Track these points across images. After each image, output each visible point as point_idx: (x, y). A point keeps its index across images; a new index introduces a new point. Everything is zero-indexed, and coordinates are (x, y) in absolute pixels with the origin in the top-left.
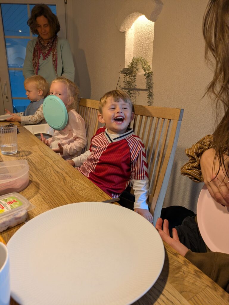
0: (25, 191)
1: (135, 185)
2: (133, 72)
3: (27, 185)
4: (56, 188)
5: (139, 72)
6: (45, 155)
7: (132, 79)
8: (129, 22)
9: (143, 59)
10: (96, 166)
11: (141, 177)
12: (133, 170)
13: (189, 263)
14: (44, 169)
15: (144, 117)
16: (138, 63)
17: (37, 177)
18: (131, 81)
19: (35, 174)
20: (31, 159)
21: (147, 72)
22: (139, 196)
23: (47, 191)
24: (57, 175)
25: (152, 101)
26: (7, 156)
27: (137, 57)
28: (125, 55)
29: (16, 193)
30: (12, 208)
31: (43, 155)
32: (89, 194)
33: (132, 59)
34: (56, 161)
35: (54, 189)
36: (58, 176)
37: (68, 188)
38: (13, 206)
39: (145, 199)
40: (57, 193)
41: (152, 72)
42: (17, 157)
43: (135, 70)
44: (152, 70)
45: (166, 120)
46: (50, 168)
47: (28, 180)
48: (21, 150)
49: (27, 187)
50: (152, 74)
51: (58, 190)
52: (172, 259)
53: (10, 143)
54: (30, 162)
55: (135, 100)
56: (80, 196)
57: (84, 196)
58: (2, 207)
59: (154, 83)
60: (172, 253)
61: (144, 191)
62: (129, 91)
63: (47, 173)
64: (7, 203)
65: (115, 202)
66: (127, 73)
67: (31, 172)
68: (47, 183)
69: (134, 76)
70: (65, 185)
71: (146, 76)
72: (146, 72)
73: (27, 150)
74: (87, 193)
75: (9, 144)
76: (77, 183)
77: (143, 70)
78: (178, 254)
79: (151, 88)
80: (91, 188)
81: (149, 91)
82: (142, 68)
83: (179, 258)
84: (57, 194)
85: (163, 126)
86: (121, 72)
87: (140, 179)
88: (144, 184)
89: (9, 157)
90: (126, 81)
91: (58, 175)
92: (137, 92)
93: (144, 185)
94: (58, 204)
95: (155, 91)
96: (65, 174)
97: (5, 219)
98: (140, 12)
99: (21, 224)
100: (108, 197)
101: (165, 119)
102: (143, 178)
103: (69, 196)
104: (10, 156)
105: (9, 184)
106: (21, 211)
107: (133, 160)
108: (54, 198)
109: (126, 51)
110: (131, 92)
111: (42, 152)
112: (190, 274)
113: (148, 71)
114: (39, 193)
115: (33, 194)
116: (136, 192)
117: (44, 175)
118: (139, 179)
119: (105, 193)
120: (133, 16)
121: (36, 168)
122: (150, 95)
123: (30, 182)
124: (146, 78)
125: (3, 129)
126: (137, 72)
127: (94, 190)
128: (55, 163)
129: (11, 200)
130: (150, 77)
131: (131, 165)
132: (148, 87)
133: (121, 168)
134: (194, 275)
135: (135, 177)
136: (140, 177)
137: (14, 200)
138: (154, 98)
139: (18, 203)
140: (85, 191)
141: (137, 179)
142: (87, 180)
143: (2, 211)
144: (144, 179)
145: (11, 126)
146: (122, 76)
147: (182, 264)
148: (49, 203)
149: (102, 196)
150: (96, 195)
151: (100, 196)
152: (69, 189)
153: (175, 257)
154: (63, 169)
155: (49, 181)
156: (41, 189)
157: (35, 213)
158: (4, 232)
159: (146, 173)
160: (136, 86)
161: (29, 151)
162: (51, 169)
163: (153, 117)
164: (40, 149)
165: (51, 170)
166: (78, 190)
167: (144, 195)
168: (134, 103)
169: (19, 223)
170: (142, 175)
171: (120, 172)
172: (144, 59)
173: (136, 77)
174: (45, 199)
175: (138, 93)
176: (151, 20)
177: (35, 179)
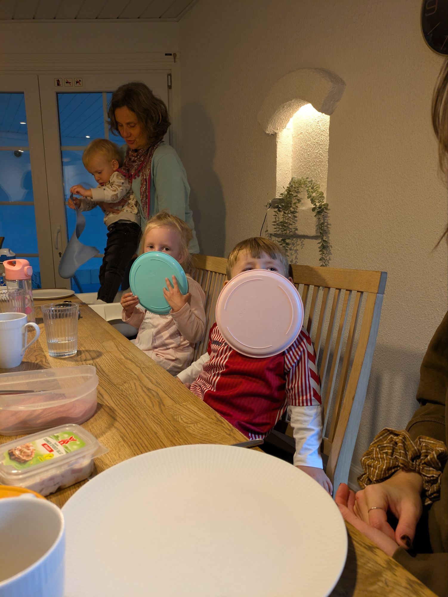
0: (89, 422)
1: (294, 416)
2: (291, 204)
3: (93, 411)
4: (145, 419)
5: (302, 204)
6: (127, 358)
7: (290, 217)
8: (283, 117)
9: (309, 182)
10: (219, 378)
11: (305, 401)
12: (290, 387)
13: (397, 566)
14: (125, 384)
15: (312, 287)
16: (301, 189)
17: (112, 399)
18: (287, 221)
19: (107, 393)
20: (102, 366)
21: (318, 204)
22: (303, 440)
23: (129, 424)
24: (147, 395)
25: (328, 258)
26: (59, 360)
27: (297, 177)
28: (277, 175)
29: (74, 425)
30: (68, 451)
31: (123, 357)
32: (206, 430)
33: (289, 181)
34: (146, 369)
35: (142, 421)
36: (150, 398)
37: (167, 418)
38: (69, 448)
39: (316, 446)
40: (147, 428)
41: (328, 205)
42: (76, 361)
43: (294, 201)
44: (327, 201)
45: (354, 293)
46: (135, 381)
47: (96, 404)
48: (83, 349)
49: (93, 416)
50: (327, 209)
51: (149, 421)
52: (362, 556)
53: (65, 336)
54: (100, 372)
55: (296, 257)
56: (190, 433)
57: (196, 434)
58: (50, 450)
59: (330, 225)
60: (363, 545)
61: (313, 430)
62: (284, 240)
63: (129, 390)
64: (59, 442)
65: (256, 446)
66: (280, 206)
67: (100, 388)
68: (129, 409)
69: (293, 213)
70: (163, 413)
71: (316, 211)
72: (315, 204)
73: (94, 349)
74: (202, 428)
75: (63, 338)
76: (184, 411)
77: (309, 201)
78: (374, 548)
79: (326, 233)
80: (210, 420)
81: (322, 239)
82: (308, 198)
83: (376, 555)
84: (147, 430)
85: (347, 304)
86: (268, 206)
87: (303, 405)
88: (311, 416)
89: (63, 361)
90: (278, 222)
91: (149, 394)
92: (299, 242)
93: (312, 418)
94: (149, 446)
95: (333, 238)
96: (161, 394)
97: (53, 472)
98: (302, 100)
99: (82, 483)
100: (241, 437)
101: (351, 291)
102: (309, 404)
103: (170, 433)
104: (65, 359)
105: (61, 409)
106: (83, 457)
107: (289, 366)
108: (141, 436)
109: (277, 168)
110: (288, 241)
111: (120, 352)
112: (398, 587)
113: (319, 202)
114: (115, 427)
115: (103, 428)
116: (297, 433)
117: (125, 394)
118: (301, 404)
119: (236, 430)
120: (290, 105)
121: (110, 382)
122: (324, 247)
123: (99, 406)
124: (315, 216)
125: (54, 311)
126: (297, 205)
127: (216, 423)
128: (144, 372)
129: (66, 437)
130: (323, 214)
131: (286, 377)
132: (320, 232)
133: (267, 383)
134: (406, 588)
135: (294, 401)
136: (303, 400)
137: (71, 438)
138: (332, 253)
139: (78, 442)
140: (199, 425)
141: (297, 404)
142: (202, 405)
143: (50, 456)
144: (311, 405)
145: (67, 305)
146: (271, 212)
147: (383, 567)
148: (132, 445)
149: (230, 435)
150: (219, 432)
151: (227, 434)
152: (170, 421)
153: (369, 554)
154: (158, 384)
155: (134, 406)
156: (118, 419)
157: (108, 462)
158: (51, 496)
159: (316, 394)
160: (297, 229)
161: (98, 351)
162: (137, 383)
163: (329, 288)
164: (117, 347)
165: (137, 385)
166: (186, 423)
167: (313, 439)
168: (294, 262)
169: (79, 480)
170: (309, 398)
171: (265, 390)
172: (312, 181)
173: (296, 215)
174: (125, 438)
175: (302, 242)
176: (322, 112)
177: (108, 401)
